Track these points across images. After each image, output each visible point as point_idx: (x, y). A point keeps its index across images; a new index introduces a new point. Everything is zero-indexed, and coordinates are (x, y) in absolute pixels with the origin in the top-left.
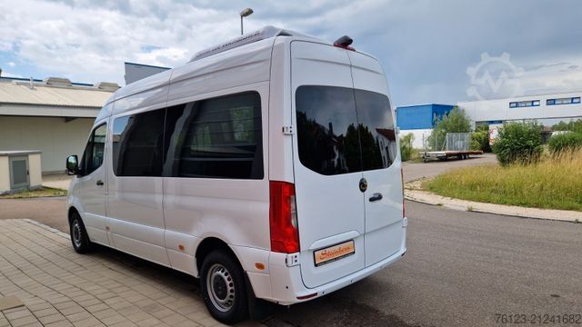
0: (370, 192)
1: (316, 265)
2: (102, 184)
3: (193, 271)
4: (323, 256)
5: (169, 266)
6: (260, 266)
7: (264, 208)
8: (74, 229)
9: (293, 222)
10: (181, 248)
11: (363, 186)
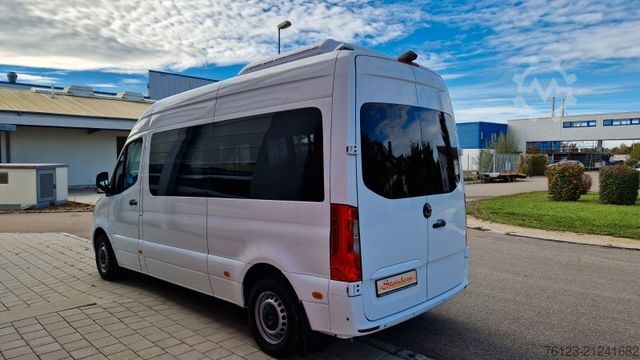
0: (434, 218)
1: (378, 296)
2: (136, 204)
3: (238, 300)
4: (384, 286)
5: (211, 295)
6: (317, 296)
7: (325, 232)
8: (100, 252)
9: (355, 248)
10: (227, 274)
11: (427, 211)
